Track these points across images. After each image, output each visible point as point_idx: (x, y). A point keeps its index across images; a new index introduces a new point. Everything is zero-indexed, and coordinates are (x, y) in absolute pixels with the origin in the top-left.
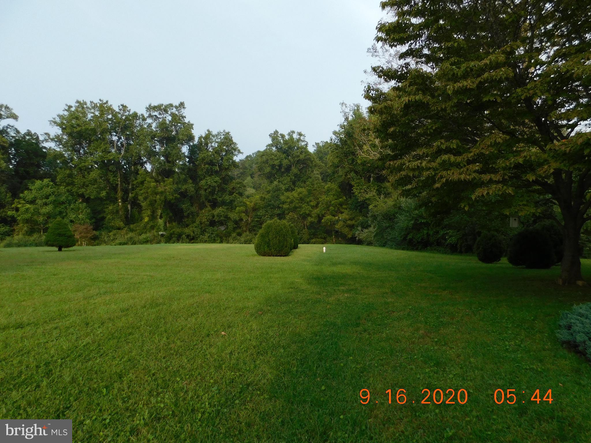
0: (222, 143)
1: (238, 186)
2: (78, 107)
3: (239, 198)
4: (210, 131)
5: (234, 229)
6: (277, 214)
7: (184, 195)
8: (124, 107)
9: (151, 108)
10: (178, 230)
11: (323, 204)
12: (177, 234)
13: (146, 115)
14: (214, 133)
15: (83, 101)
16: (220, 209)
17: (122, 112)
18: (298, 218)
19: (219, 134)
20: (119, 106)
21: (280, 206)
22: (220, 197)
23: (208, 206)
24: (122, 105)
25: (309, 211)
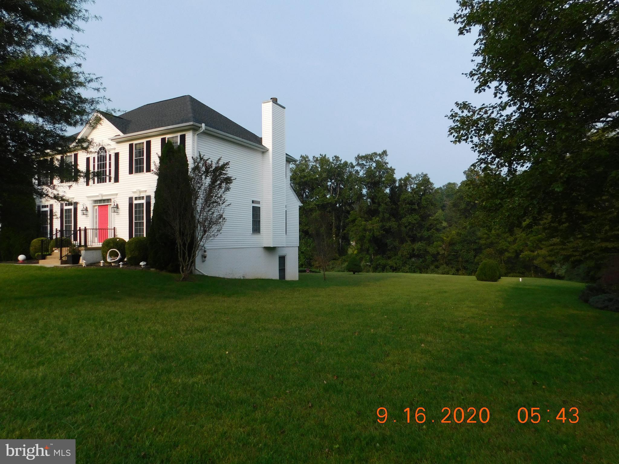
0: (421, 184)
1: (436, 222)
2: (302, 160)
3: (437, 234)
4: (410, 174)
5: (433, 262)
6: (473, 249)
7: (388, 231)
8: (337, 158)
9: (359, 158)
10: (383, 262)
11: (520, 240)
12: (382, 265)
13: (354, 164)
14: (413, 175)
15: (306, 155)
16: (419, 243)
17: (335, 161)
18: (495, 253)
19: (417, 176)
20: (333, 157)
21: (477, 241)
22: (419, 233)
23: (409, 241)
24: (336, 157)
25: (507, 246)
